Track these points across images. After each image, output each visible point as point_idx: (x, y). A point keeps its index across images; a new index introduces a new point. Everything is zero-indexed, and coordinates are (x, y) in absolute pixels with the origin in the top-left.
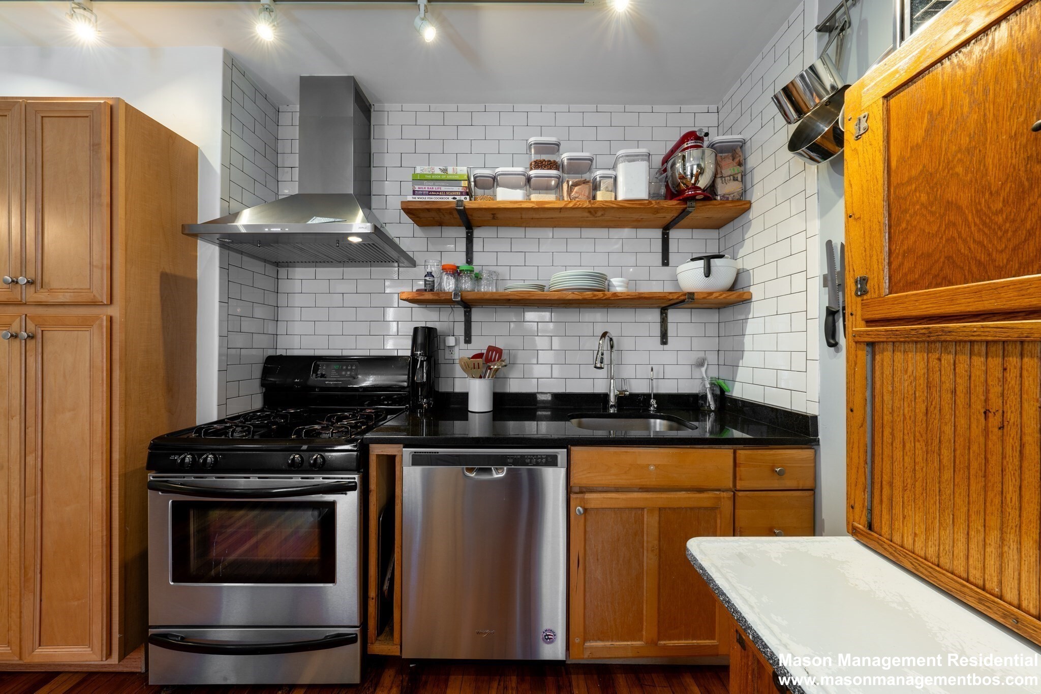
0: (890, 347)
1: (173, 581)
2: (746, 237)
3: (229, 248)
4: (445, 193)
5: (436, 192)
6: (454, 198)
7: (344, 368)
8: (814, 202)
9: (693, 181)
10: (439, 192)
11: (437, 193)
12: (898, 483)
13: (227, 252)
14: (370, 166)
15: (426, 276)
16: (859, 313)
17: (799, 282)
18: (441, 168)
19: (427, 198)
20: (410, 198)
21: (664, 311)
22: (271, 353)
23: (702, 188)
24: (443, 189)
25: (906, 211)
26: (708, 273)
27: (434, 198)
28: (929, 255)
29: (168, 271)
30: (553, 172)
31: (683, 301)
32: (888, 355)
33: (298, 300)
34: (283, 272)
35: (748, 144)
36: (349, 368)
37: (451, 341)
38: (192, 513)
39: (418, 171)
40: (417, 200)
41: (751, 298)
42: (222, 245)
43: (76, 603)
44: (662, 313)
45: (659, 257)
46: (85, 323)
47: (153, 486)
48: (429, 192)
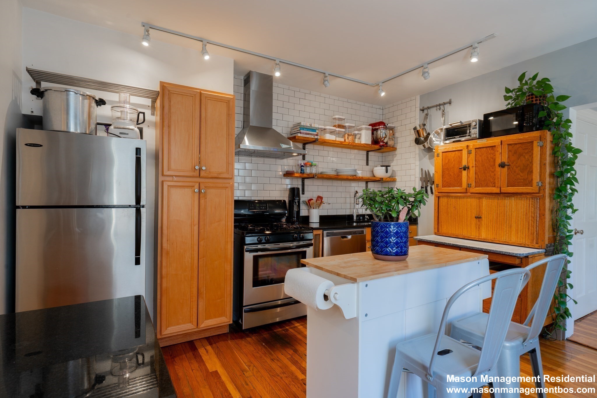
0: (442, 197)
2: (394, 159)
4: (311, 134)
6: (314, 137)
7: (261, 205)
8: (417, 156)
9: (383, 139)
11: (308, 134)
12: (443, 222)
16: (437, 191)
17: (413, 178)
18: (310, 124)
20: (299, 135)
21: (367, 182)
23: (385, 142)
25: (445, 174)
26: (387, 172)
27: (307, 136)
28: (448, 182)
30: (343, 130)
31: (380, 181)
32: (441, 199)
35: (396, 128)
36: (263, 205)
40: (302, 136)
41: (396, 181)
43: (219, 300)
44: (366, 184)
45: (365, 162)
48: (306, 133)
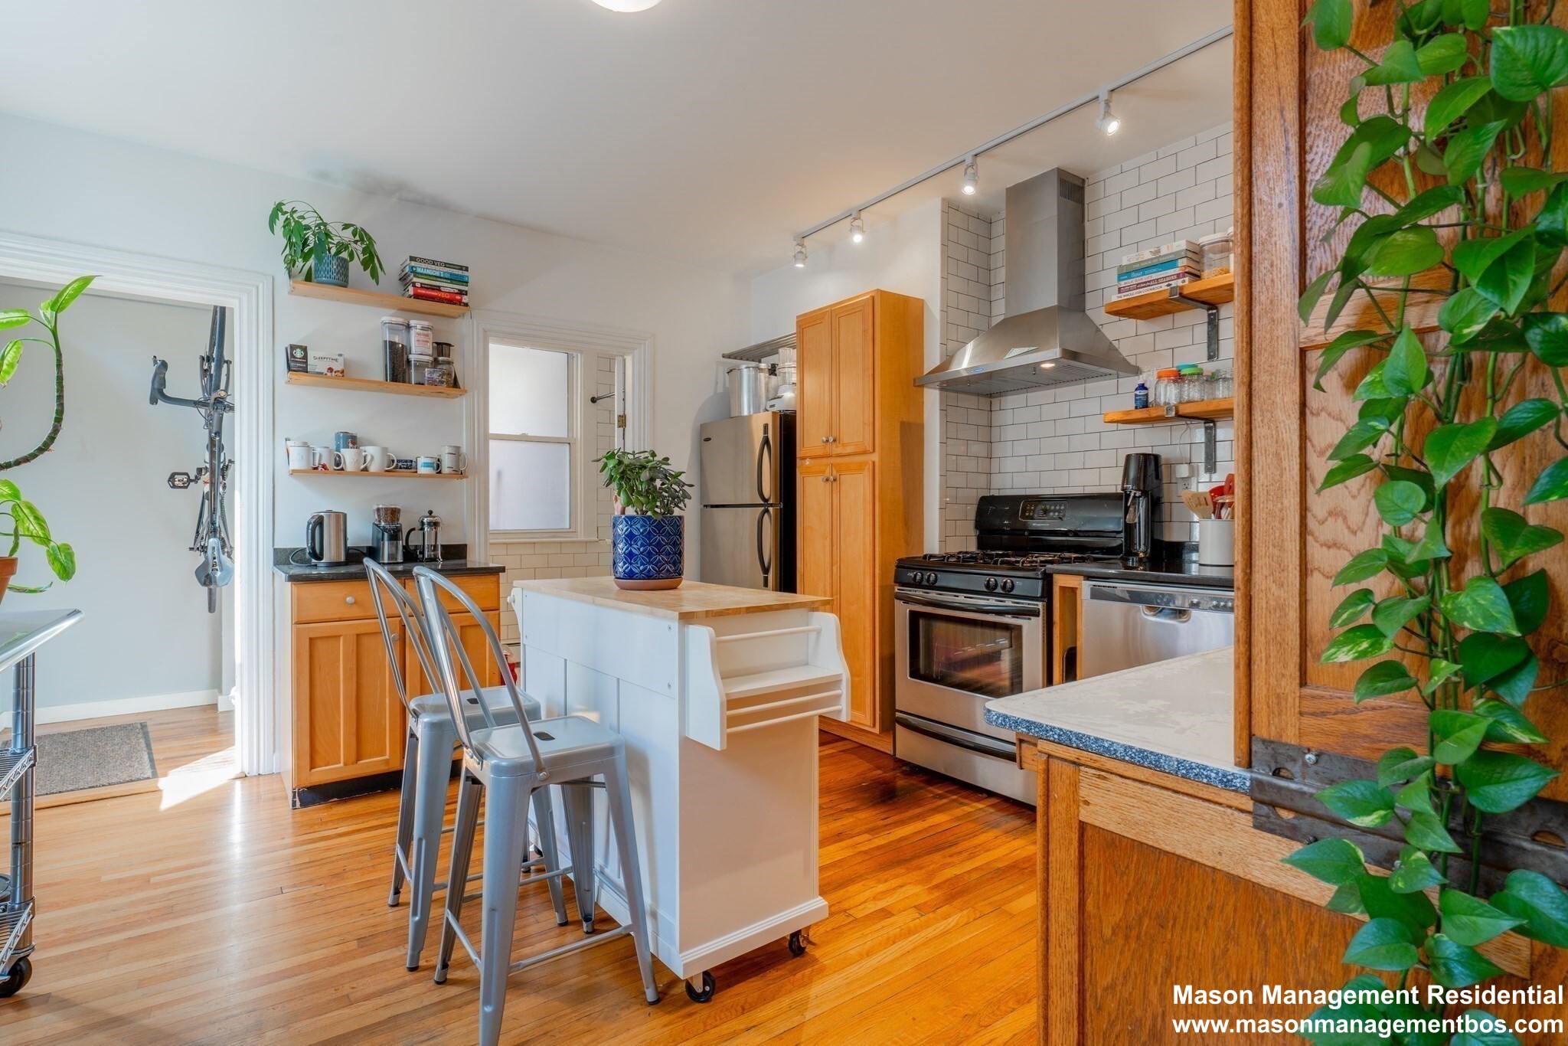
1: (911, 676)
3: (947, 390)
4: (1157, 281)
5: (1145, 282)
6: (1168, 285)
7: (1053, 508)
10: (1149, 282)
11: (1147, 284)
13: (945, 393)
14: (1084, 257)
15: (1136, 389)
18: (1152, 250)
19: (1135, 293)
20: (1115, 298)
22: (986, 494)
24: (1155, 276)
27: (1144, 291)
29: (905, 420)
33: (1009, 433)
34: (995, 401)
36: (1058, 508)
37: (1183, 471)
38: (921, 622)
39: (1125, 262)
42: (942, 389)
46: (860, 468)
47: (898, 597)
48: (1137, 284)
